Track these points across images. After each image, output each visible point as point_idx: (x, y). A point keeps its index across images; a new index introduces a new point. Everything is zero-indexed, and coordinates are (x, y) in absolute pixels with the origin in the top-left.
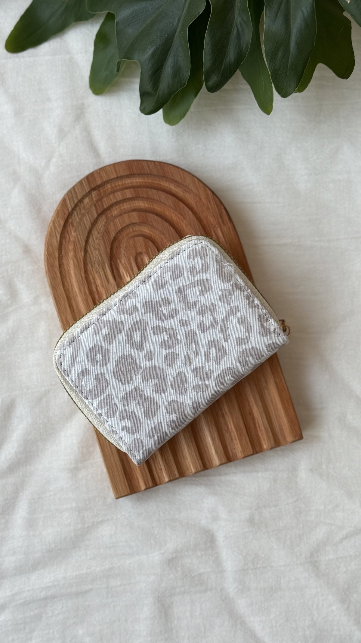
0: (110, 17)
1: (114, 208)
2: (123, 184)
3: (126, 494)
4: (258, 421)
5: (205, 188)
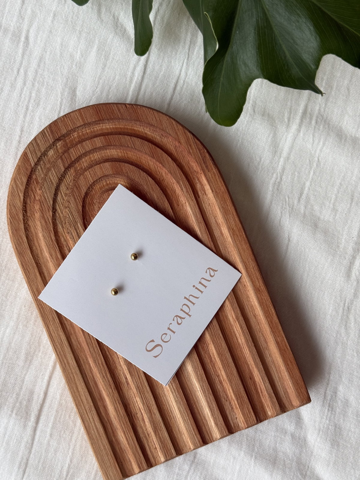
1: (83, 159)
2: (91, 132)
4: (260, 386)
5: (184, 131)
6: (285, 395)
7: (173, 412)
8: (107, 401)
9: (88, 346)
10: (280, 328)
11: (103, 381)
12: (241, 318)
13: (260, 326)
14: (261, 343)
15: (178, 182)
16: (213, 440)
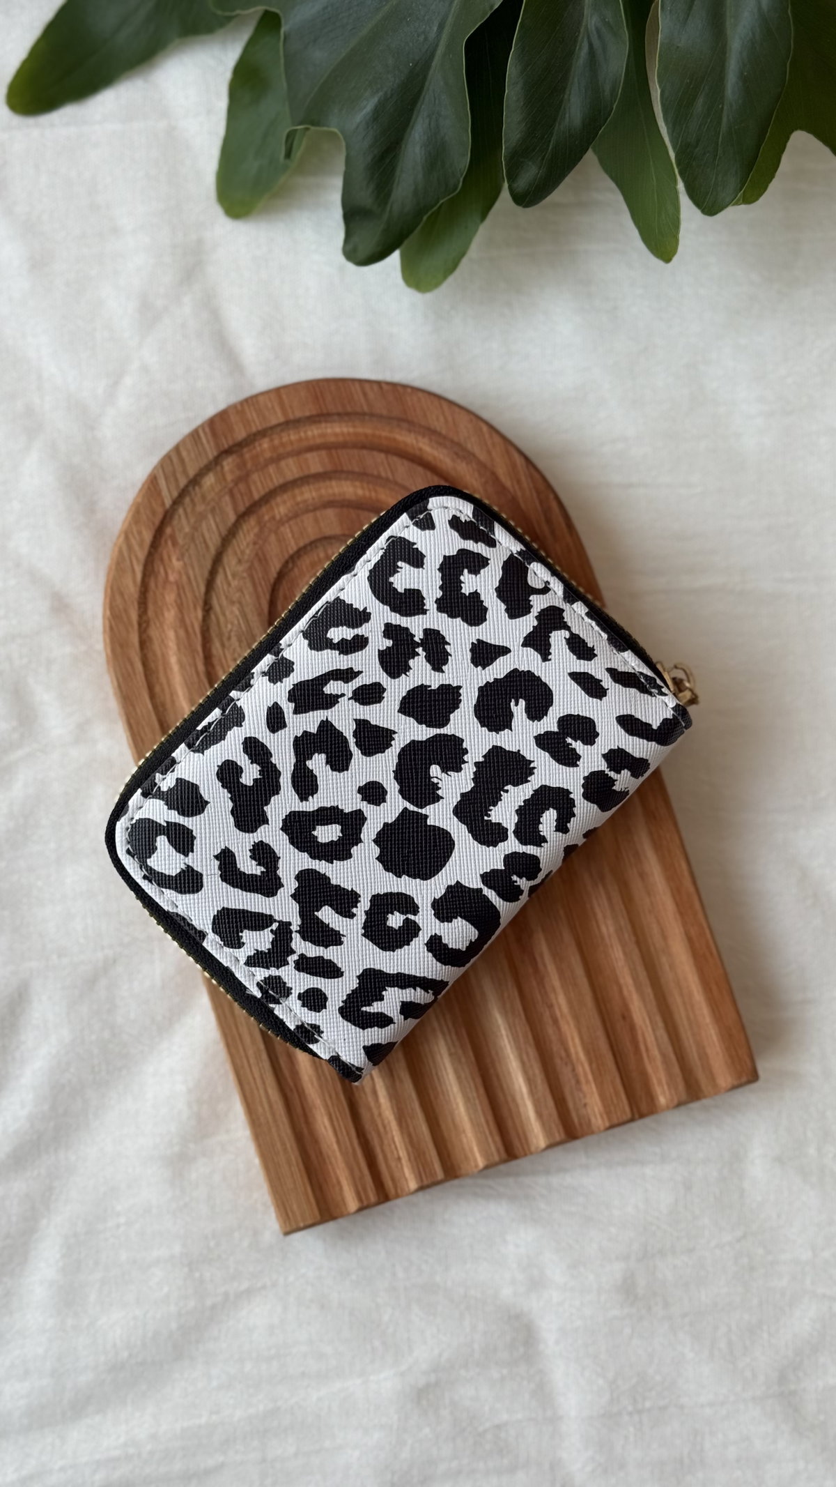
0: (269, 22)
1: (279, 499)
2: (300, 440)
3: (310, 1222)
4: (643, 1036)
5: (506, 448)
6: (700, 1061)
7: (442, 1079)
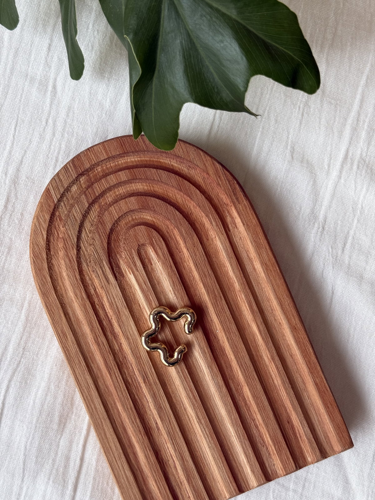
1: (108, 194)
4: (298, 430)
5: (213, 162)
6: (325, 439)
7: (206, 458)
8: (136, 447)
9: (116, 390)
10: (319, 368)
11: (133, 427)
12: (277, 358)
13: (297, 366)
14: (298, 384)
15: (207, 216)
16: (249, 488)
